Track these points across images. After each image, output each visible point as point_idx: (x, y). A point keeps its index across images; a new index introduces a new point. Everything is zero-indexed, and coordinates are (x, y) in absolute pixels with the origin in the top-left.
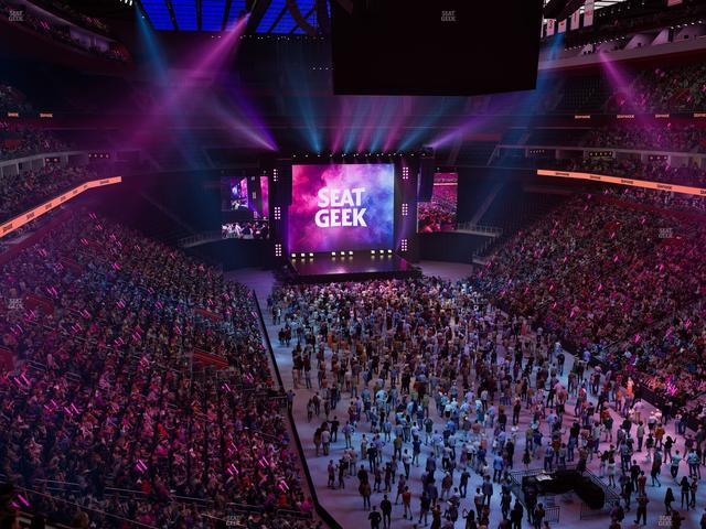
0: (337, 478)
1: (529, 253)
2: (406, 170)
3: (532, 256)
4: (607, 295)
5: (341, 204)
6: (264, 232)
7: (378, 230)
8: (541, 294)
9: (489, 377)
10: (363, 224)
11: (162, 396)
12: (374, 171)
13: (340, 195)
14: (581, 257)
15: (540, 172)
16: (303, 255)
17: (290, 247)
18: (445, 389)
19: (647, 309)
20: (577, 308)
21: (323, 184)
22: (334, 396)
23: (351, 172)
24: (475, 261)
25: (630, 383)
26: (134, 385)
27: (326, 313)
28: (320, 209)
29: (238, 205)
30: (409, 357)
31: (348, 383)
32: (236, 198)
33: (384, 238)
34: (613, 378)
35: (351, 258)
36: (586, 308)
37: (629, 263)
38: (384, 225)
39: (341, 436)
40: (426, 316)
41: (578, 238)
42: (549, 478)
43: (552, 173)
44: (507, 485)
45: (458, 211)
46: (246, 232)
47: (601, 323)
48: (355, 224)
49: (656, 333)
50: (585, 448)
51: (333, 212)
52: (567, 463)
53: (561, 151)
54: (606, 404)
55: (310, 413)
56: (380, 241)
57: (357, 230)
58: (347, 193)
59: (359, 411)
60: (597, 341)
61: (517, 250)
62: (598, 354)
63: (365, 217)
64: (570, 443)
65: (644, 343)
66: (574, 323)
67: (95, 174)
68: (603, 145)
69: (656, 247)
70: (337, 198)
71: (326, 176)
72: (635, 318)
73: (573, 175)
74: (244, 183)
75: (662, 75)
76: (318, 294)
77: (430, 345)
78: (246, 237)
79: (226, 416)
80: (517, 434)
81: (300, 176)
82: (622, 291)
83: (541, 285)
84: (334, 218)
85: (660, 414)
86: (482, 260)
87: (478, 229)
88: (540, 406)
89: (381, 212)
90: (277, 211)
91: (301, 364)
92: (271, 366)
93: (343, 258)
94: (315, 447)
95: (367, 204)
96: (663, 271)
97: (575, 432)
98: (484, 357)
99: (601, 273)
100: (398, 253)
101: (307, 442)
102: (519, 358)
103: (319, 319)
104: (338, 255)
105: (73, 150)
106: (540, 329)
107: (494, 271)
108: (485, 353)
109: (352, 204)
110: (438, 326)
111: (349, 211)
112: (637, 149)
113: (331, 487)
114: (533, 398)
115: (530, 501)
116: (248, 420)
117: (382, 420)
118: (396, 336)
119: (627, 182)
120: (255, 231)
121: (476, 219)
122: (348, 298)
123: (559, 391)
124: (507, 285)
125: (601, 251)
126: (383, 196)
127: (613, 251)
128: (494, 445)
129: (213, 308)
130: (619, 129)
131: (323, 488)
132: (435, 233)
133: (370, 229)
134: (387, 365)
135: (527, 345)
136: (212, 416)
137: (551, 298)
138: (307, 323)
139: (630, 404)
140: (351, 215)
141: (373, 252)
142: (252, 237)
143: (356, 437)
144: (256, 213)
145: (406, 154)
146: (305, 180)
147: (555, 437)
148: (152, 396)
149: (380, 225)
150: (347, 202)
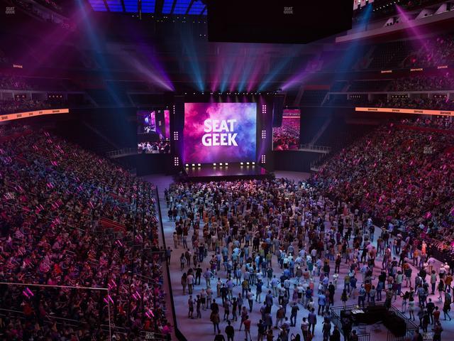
0: (195, 310)
1: (350, 162)
2: (264, 107)
3: (351, 164)
4: (405, 187)
5: (220, 130)
6: (167, 148)
7: (245, 149)
8: (358, 188)
9: (318, 240)
10: (235, 144)
11: (65, 246)
12: (242, 108)
13: (219, 124)
14: (386, 163)
15: (358, 109)
16: (193, 165)
17: (184, 159)
18: (285, 248)
19: (435, 195)
20: (383, 196)
21: (207, 116)
22: (202, 252)
23: (227, 108)
24: (312, 169)
25: (424, 246)
26: (44, 237)
27: (204, 200)
28: (205, 133)
29: (148, 130)
30: (260, 227)
31: (214, 244)
32: (147, 125)
33: (249, 154)
34: (411, 242)
35: (227, 167)
36: (390, 196)
37: (421, 166)
38: (250, 145)
39: (203, 280)
40: (275, 201)
41: (384, 151)
42: (362, 312)
43: (366, 109)
44: (328, 317)
45: (300, 136)
46: (154, 148)
47: (402, 205)
48: (230, 144)
49: (443, 211)
50: (390, 289)
51: (215, 135)
52: (376, 302)
53: (372, 95)
54: (406, 259)
55: (182, 264)
56: (246, 156)
57: (232, 148)
58: (224, 123)
59: (219, 262)
60: (398, 218)
61: (341, 161)
62: (399, 227)
63: (236, 139)
64: (378, 286)
65: (434, 218)
66: (382, 207)
67: (50, 106)
68: (401, 90)
69: (441, 155)
70: (217, 126)
71: (209, 111)
72: (426, 201)
73: (380, 110)
74: (153, 115)
75: (442, 42)
76: (201, 188)
77: (276, 220)
78: (154, 152)
79: (114, 262)
80: (338, 280)
81: (192, 111)
82: (416, 184)
83: (358, 182)
84: (215, 140)
85: (448, 267)
86: (317, 168)
87: (314, 148)
88: (356, 260)
89: (247, 136)
90: (176, 134)
91: (181, 231)
92: (159, 233)
93: (221, 168)
94: (182, 288)
95: (238, 130)
96: (446, 170)
97: (382, 278)
98: (315, 228)
99: (401, 174)
100: (259, 164)
101: (176, 284)
102: (341, 229)
103: (199, 203)
104: (218, 166)
105: (36, 90)
106: (357, 210)
107: (325, 175)
108: (316, 225)
109: (227, 130)
110: (283, 208)
111: (226, 135)
112: (425, 90)
113: (191, 317)
114: (351, 255)
115: (346, 329)
116: (131, 266)
117: (235, 269)
118: (252, 213)
119: (418, 112)
120: (160, 148)
121: (314, 142)
122: (221, 190)
123: (370, 251)
124: (334, 183)
125: (400, 159)
126: (249, 125)
127: (409, 158)
128: (320, 288)
129: (122, 194)
130: (412, 79)
131: (185, 318)
132: (285, 151)
133: (240, 148)
134: (243, 232)
135: (347, 221)
136: (104, 262)
137: (365, 190)
138: (190, 206)
139: (424, 260)
140: (227, 138)
141: (242, 163)
142: (158, 152)
143: (214, 281)
144: (161, 136)
145: (263, 93)
146: (196, 113)
147: (367, 281)
148: (57, 245)
149: (247, 145)
150: (224, 129)
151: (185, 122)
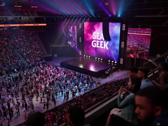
2: (124, 26)
5: (100, 39)
7: (113, 52)
10: (107, 49)
13: (100, 35)
16: (87, 56)
21: (94, 30)
28: (93, 40)
29: (71, 35)
32: (70, 33)
33: (114, 56)
35: (101, 61)
46: (72, 45)
48: (105, 48)
57: (105, 51)
58: (102, 35)
63: (108, 45)
70: (99, 36)
71: (95, 27)
74: (72, 28)
78: (72, 46)
81: (88, 27)
84: (98, 44)
89: (114, 44)
93: (99, 61)
104: (97, 59)
120: (74, 45)
126: (115, 37)
133: (109, 51)
140: (103, 44)
141: (109, 61)
144: (74, 39)
146: (89, 28)
149: (114, 50)
150: (102, 38)
151: (85, 33)
